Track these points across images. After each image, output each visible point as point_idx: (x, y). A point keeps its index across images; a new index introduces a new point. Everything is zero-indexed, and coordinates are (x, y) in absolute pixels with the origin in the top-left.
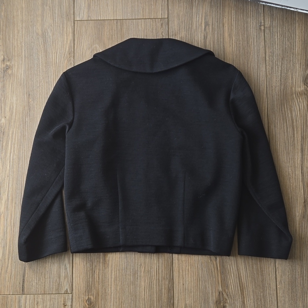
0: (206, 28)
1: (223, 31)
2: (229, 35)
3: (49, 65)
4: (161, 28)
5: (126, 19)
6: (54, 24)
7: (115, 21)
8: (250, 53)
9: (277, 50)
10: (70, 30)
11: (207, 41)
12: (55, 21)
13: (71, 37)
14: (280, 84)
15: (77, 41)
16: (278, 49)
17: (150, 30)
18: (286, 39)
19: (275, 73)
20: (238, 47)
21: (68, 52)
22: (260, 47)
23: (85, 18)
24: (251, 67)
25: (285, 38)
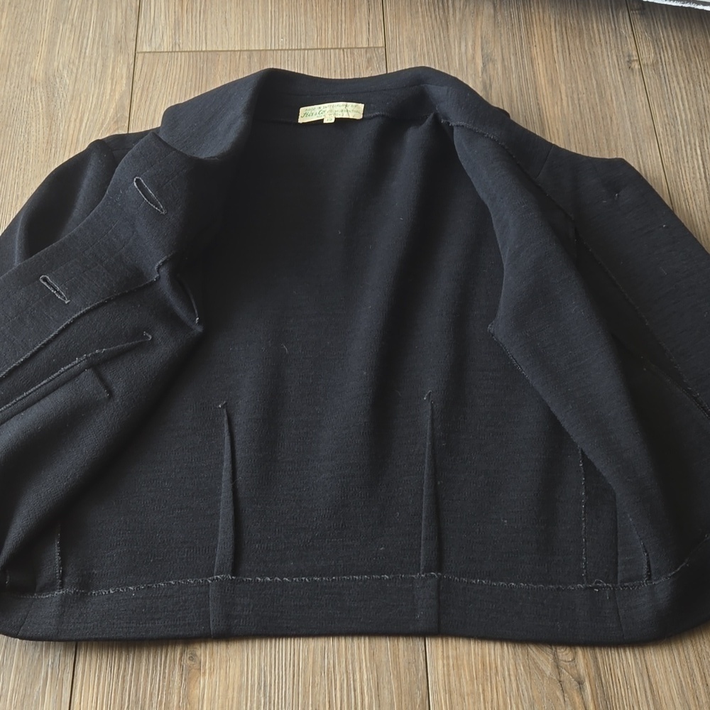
0: (487, 67)
1: (532, 73)
2: (548, 82)
3: (56, 148)
4: (367, 68)
5: (273, 50)
6: (82, 60)
7: (245, 55)
8: (611, 118)
9: (682, 112)
10: (123, 71)
11: (493, 94)
12: (85, 53)
13: (123, 85)
14: (705, 185)
15: (139, 94)
16: (684, 110)
17: (339, 71)
18: (701, 90)
19: (688, 162)
20: (578, 106)
21: (113, 118)
22: (637, 106)
23: (165, 47)
24: (619, 147)
25: (700, 86)
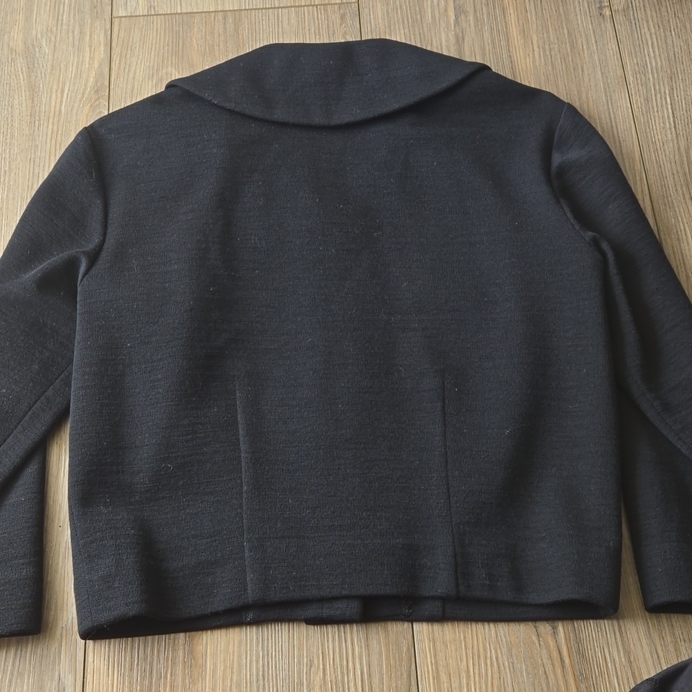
0: (460, 19)
1: (504, 24)
2: (520, 32)
3: (39, 120)
4: (341, 25)
5: (247, 10)
6: (59, 27)
7: (220, 16)
8: (582, 68)
9: (653, 59)
10: (101, 38)
11: (466, 48)
12: (62, 20)
13: (101, 52)
14: (674, 135)
15: (117, 62)
16: (655, 57)
17: (313, 29)
18: (671, 35)
19: (657, 111)
20: (549, 57)
21: (94, 88)
22: (608, 55)
23: (140, 11)
24: (590, 99)
25: (671, 31)
